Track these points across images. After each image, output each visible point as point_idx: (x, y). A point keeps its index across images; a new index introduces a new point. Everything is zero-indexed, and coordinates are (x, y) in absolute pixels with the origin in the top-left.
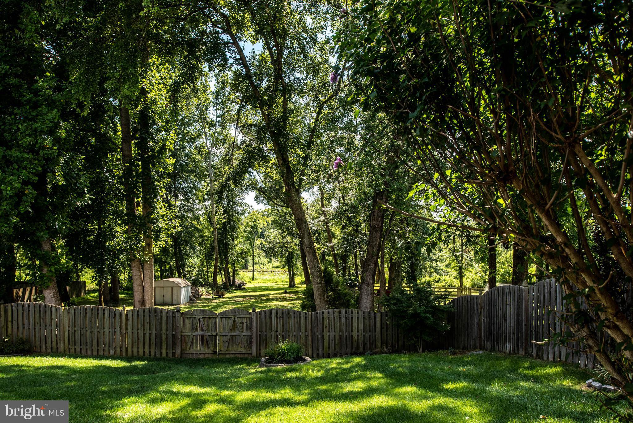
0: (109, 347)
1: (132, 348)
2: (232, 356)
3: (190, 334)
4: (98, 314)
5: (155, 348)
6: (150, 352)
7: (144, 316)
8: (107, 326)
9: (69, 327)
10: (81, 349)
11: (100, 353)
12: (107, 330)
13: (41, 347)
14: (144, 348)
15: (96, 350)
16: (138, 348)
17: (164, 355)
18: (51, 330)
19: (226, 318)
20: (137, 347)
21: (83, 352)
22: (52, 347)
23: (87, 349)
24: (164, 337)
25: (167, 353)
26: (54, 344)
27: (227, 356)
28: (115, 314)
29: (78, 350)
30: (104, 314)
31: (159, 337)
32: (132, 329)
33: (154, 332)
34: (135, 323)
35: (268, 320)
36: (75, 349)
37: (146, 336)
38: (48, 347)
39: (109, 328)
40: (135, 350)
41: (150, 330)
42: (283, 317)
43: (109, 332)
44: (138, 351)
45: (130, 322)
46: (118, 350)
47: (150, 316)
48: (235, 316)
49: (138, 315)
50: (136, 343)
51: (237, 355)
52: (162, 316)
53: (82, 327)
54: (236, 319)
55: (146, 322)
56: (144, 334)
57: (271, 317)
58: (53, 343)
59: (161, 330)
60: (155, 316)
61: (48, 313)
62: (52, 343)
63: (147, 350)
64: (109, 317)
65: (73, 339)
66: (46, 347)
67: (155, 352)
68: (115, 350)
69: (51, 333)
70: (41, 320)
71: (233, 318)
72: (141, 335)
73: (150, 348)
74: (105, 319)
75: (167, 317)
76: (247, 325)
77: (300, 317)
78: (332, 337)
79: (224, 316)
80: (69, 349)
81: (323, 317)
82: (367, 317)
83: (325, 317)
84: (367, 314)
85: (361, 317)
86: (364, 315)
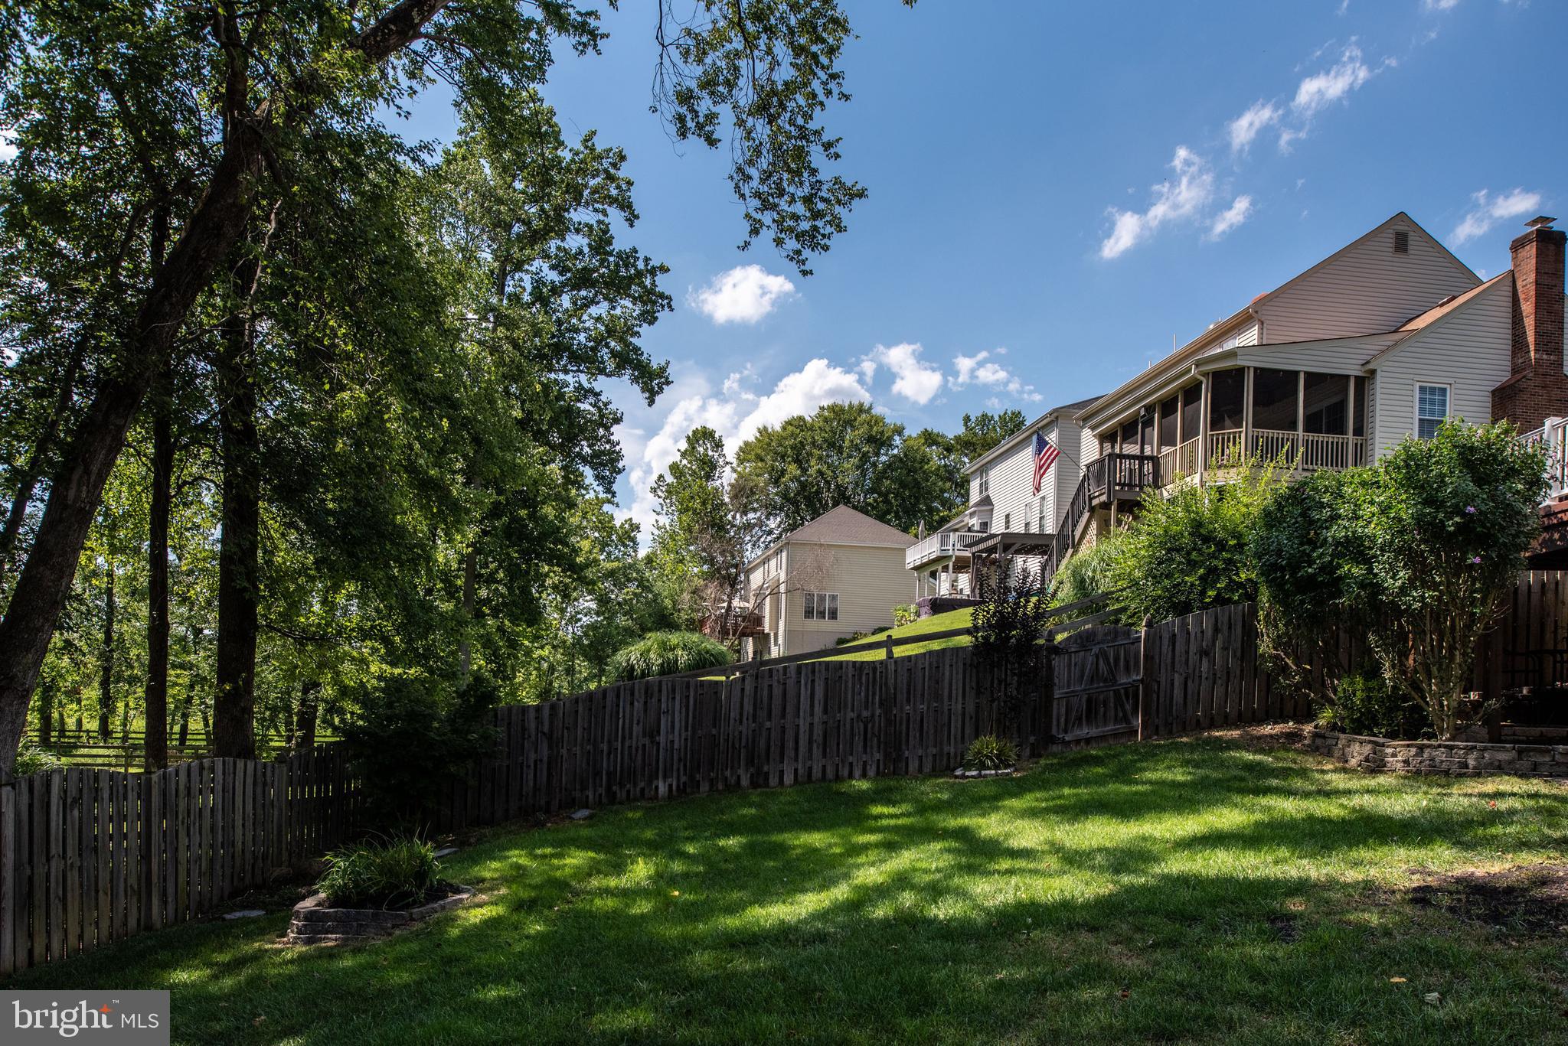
81: (177, 791)
82: (260, 780)
83: (182, 787)
84: (259, 767)
85: (250, 780)
86: (255, 775)
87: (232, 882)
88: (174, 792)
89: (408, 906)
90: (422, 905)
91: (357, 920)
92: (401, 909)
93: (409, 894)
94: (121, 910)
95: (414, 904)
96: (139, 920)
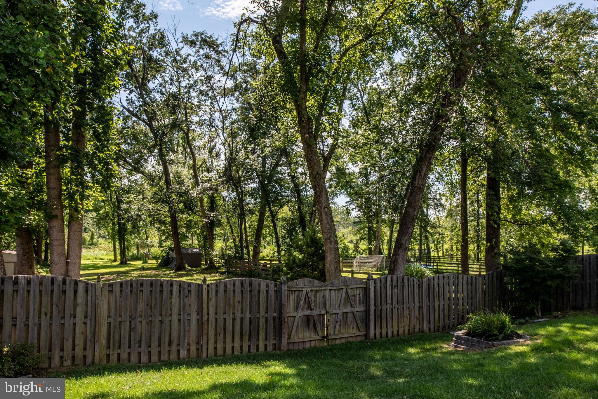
0: (179, 345)
1: (216, 343)
2: (343, 341)
3: (295, 314)
4: (161, 291)
5: (249, 340)
6: (241, 347)
7: (234, 291)
8: (175, 310)
9: (109, 317)
10: (129, 354)
11: (162, 358)
12: (175, 318)
13: (50, 358)
14: (233, 341)
15: (157, 353)
16: (224, 342)
17: (262, 349)
18: (74, 324)
19: (335, 290)
20: (222, 341)
21: (134, 359)
22: (73, 357)
23: (140, 353)
24: (262, 322)
25: (266, 345)
26: (79, 350)
27: (338, 342)
28: (189, 291)
29: (124, 356)
30: (171, 291)
31: (254, 322)
32: (216, 314)
33: (248, 316)
34: (221, 303)
35: (383, 290)
36: (119, 355)
37: (235, 323)
38: (65, 357)
39: (180, 315)
40: (220, 346)
41: (242, 313)
42: (397, 286)
43: (180, 320)
44: (224, 348)
45: (212, 303)
46: (193, 348)
47: (242, 291)
48: (347, 286)
49: (225, 291)
50: (222, 335)
51: (349, 339)
52: (259, 291)
53: (133, 316)
54: (349, 291)
55: (236, 301)
56: (234, 319)
57: (386, 286)
58: (77, 349)
59: (259, 312)
60: (251, 291)
61: (70, 293)
62: (74, 349)
63: (237, 345)
64: (179, 297)
65: (117, 338)
66: (62, 358)
67: (249, 346)
68: (188, 350)
69: (74, 330)
70: (54, 307)
71: (344, 290)
72: (229, 321)
73: (241, 341)
74: (173, 300)
75: (267, 291)
76: (360, 298)
77: (414, 285)
78: (441, 307)
79: (335, 288)
80: (108, 355)
81: (434, 284)
82: (470, 282)
83: (436, 283)
84: (469, 278)
85: (465, 282)
86: (467, 281)
87: (458, 320)
88: (432, 285)
89: (492, 340)
90: (500, 340)
91: (471, 342)
92: (490, 341)
93: (496, 335)
94: (412, 324)
95: (496, 340)
96: (419, 329)
